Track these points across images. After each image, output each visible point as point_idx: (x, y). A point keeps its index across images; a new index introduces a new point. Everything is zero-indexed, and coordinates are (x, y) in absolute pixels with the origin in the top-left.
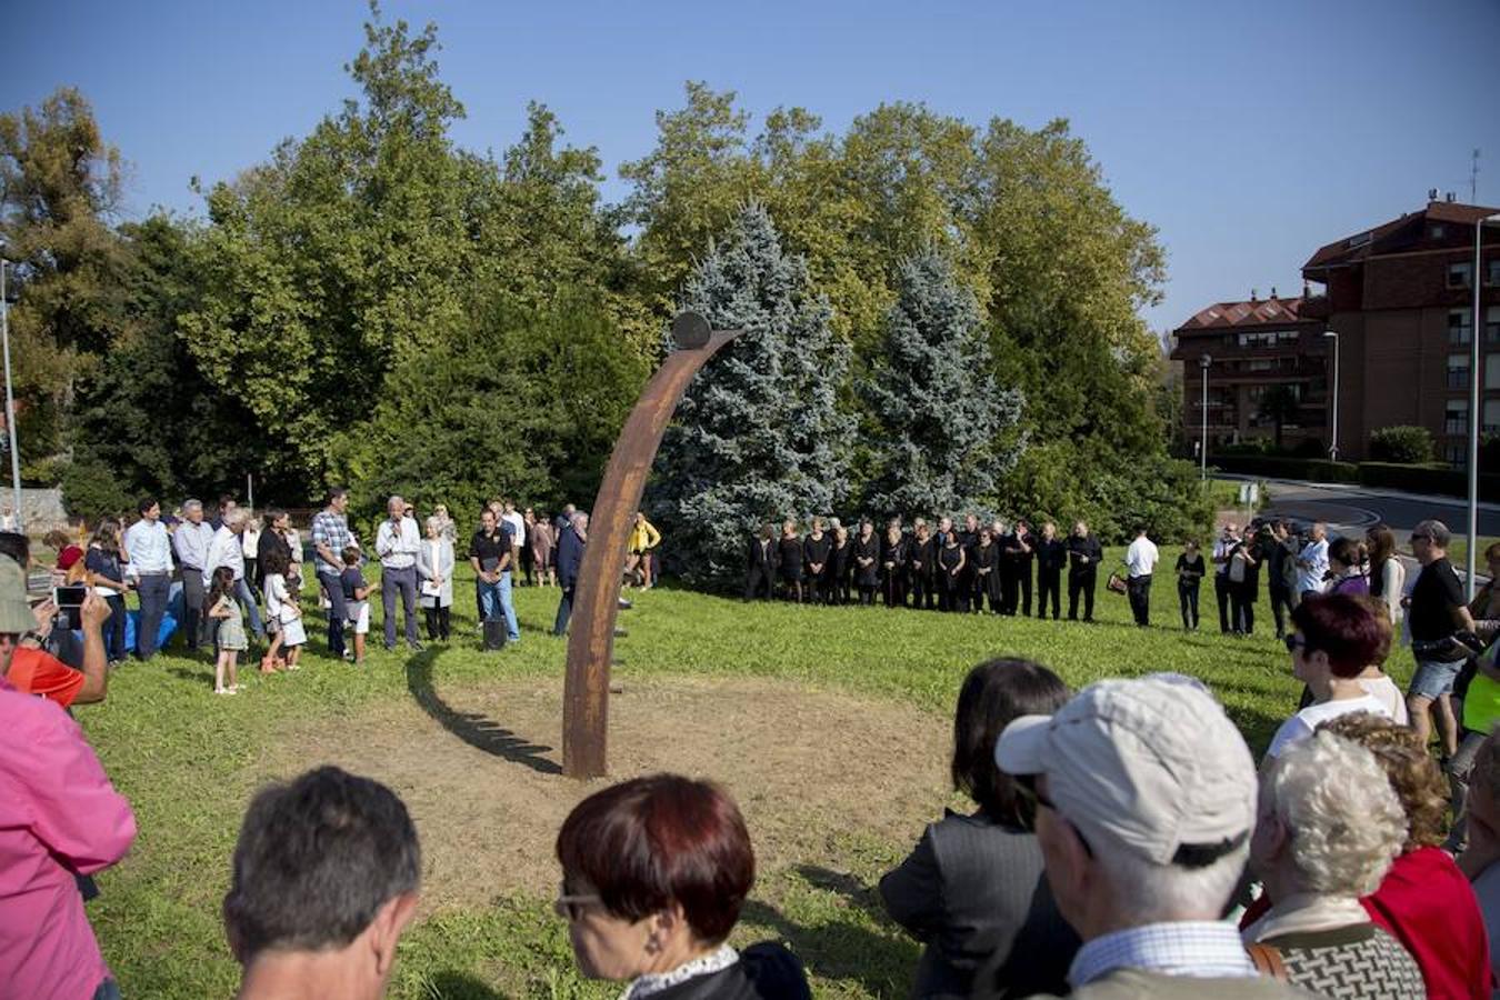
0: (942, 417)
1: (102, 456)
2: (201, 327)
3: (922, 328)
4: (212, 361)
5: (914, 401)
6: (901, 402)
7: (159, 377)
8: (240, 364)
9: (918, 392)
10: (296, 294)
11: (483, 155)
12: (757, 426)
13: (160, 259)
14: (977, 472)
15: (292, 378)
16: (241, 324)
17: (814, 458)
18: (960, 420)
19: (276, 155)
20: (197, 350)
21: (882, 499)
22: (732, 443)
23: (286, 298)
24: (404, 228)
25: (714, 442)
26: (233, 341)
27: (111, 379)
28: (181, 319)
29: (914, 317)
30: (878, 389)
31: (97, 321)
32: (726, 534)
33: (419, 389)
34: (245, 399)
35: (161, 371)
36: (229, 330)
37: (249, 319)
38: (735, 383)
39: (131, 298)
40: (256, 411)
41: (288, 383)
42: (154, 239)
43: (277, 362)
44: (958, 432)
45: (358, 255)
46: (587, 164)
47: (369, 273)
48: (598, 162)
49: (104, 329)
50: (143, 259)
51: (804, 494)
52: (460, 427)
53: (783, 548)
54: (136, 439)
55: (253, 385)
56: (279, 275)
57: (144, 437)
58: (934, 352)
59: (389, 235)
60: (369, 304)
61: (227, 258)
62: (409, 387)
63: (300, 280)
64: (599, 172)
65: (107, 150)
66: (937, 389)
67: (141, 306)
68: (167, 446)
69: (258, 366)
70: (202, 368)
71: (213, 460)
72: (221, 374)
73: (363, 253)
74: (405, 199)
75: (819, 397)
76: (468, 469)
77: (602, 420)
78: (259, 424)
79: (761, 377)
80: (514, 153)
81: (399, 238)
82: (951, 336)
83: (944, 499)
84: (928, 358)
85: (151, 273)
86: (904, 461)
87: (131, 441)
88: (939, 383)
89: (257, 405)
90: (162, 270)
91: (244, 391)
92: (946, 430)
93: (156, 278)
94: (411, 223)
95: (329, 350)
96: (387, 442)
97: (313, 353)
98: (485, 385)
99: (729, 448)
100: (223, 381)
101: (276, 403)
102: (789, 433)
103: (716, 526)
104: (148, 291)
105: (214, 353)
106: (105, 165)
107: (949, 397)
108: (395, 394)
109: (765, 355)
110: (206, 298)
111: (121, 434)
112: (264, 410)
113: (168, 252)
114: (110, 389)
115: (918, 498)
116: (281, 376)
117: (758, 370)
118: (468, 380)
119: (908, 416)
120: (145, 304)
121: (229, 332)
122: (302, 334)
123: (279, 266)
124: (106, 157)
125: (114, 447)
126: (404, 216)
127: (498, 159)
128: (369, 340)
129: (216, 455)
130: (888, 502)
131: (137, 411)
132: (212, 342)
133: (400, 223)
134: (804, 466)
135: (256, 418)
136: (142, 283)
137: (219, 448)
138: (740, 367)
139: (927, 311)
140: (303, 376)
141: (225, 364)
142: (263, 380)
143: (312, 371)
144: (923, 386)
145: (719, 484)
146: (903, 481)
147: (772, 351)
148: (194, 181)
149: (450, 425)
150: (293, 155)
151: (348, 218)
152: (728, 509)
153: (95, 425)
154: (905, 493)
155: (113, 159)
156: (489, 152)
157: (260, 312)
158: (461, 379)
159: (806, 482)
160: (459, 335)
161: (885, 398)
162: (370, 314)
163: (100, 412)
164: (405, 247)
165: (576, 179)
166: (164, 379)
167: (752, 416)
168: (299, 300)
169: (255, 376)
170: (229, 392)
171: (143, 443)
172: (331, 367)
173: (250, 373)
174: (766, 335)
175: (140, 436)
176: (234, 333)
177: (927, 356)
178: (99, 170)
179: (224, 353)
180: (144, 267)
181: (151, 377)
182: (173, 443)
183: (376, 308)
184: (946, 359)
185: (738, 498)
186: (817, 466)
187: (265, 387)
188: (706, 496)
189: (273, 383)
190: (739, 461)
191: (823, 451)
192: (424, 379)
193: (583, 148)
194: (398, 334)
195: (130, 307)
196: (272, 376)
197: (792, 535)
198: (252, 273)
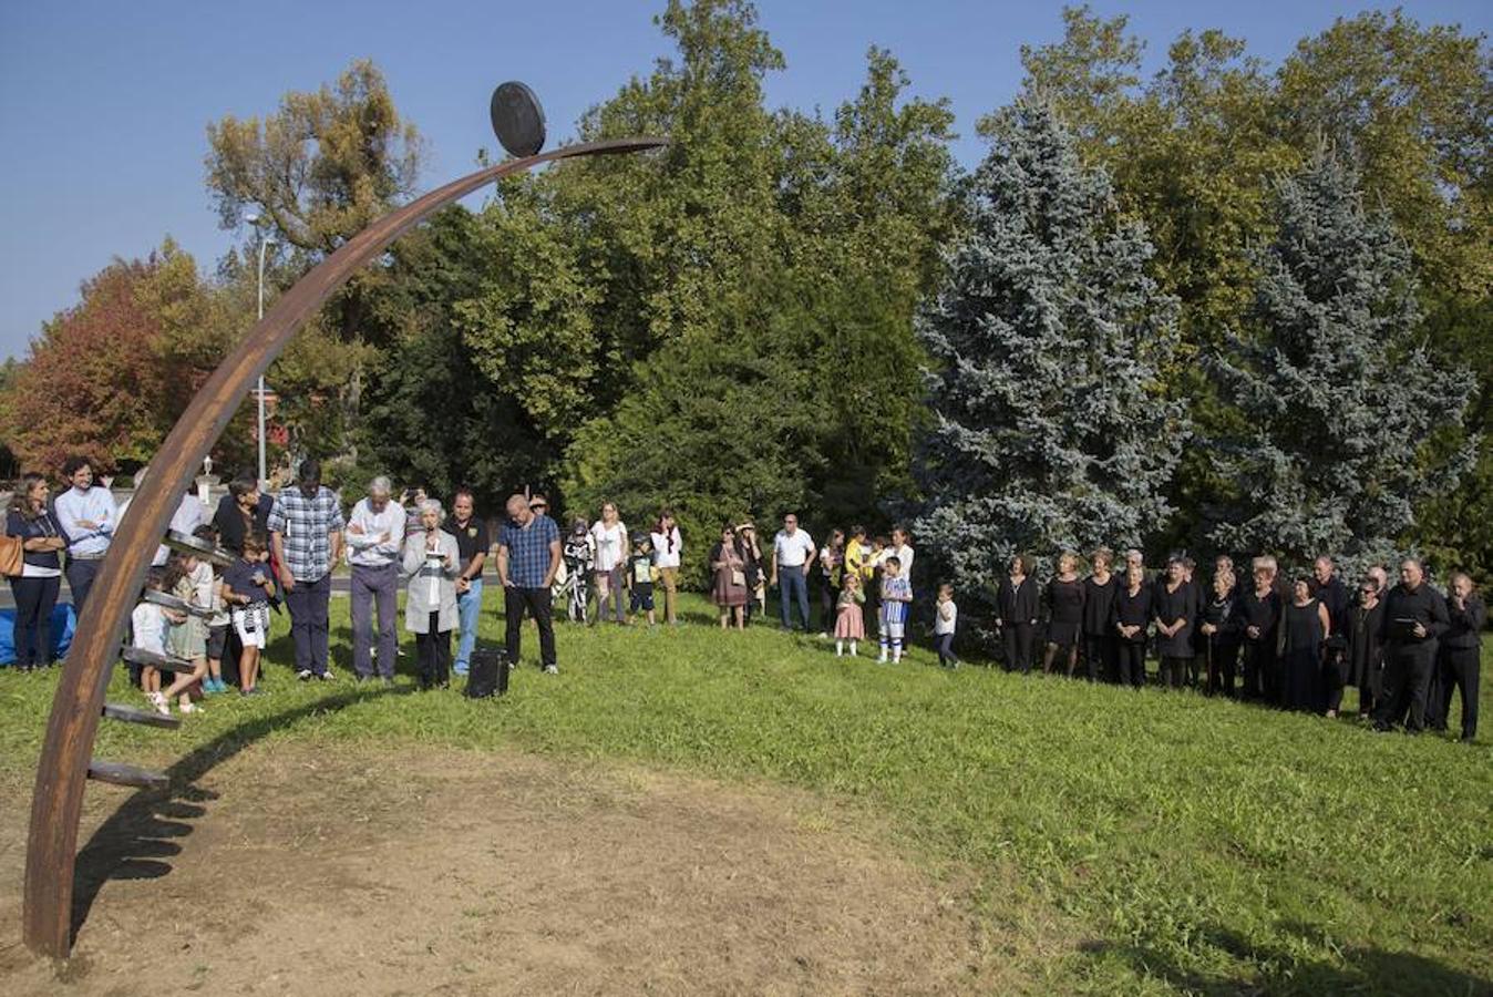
0: (1324, 405)
1: (383, 459)
2: (477, 316)
3: (1304, 275)
4: (486, 352)
5: (1282, 383)
6: (1263, 386)
7: (440, 372)
8: (517, 357)
9: (1289, 370)
10: (580, 278)
11: (809, 114)
12: (1019, 412)
13: (453, 244)
14: (1386, 496)
15: (571, 374)
16: (519, 312)
17: (1113, 465)
18: (1360, 415)
19: (580, 125)
20: (471, 341)
21: (1228, 532)
22: (984, 435)
23: (566, 281)
24: (698, 198)
25: (956, 434)
26: (510, 330)
27: (396, 375)
28: (457, 306)
29: (1291, 259)
30: (1229, 367)
31: (384, 311)
32: (969, 567)
33: (669, 380)
34: (521, 397)
35: (442, 366)
36: (505, 319)
37: (531, 306)
38: (987, 348)
39: (422, 287)
40: (532, 411)
41: (564, 381)
42: (450, 223)
43: (560, 357)
44: (1354, 432)
45: (646, 229)
46: (937, 120)
47: (659, 250)
48: (951, 118)
49: (390, 321)
50: (438, 243)
51: (1091, 515)
52: (711, 426)
53: (1055, 596)
54: (414, 442)
55: (531, 381)
56: (563, 256)
57: (423, 439)
58: (1320, 309)
59: (683, 207)
60: (657, 287)
61: (509, 236)
62: (660, 379)
63: (584, 261)
64: (950, 129)
65: (403, 127)
66: (1320, 366)
67: (431, 297)
68: (446, 452)
69: (536, 360)
70: (475, 360)
71: (491, 467)
72: (493, 367)
73: (652, 227)
74: (702, 163)
75: (1114, 369)
76: (711, 477)
77: (882, 421)
78: (537, 427)
79: (1027, 341)
80: (847, 110)
81: (693, 210)
82: (1351, 286)
83: (1324, 535)
84: (1310, 321)
85: (444, 261)
86: (1265, 475)
87: (410, 443)
88: (1327, 358)
89: (533, 404)
90: (454, 256)
91: (521, 390)
92: (1334, 428)
93: (448, 265)
94: (707, 191)
95: (616, 344)
96: (625, 443)
97: (598, 346)
98: (746, 376)
99: (978, 443)
100: (496, 376)
101: (554, 404)
102: (1069, 422)
103: (956, 556)
104: (437, 279)
105: (487, 344)
106: (401, 141)
107: (1342, 377)
108: (644, 386)
109: (1032, 308)
110: (486, 284)
111: (402, 437)
112: (540, 410)
113: (462, 238)
114: (397, 385)
115: (1284, 532)
116: (560, 371)
117: (1023, 331)
118: (728, 369)
119: (1273, 407)
120: (436, 293)
121: (504, 321)
122: (583, 322)
123: (563, 246)
124: (403, 133)
125: (394, 449)
126: (700, 184)
127: (828, 119)
128: (654, 329)
129: (494, 462)
130: (1237, 537)
131: (416, 410)
132: (486, 332)
133: (695, 192)
134: (1095, 474)
135: (533, 420)
136: (434, 271)
137: (497, 454)
138: (997, 325)
139: (1312, 249)
140: (584, 372)
141: (499, 356)
142: (543, 377)
143: (597, 367)
144: (1299, 361)
145: (970, 497)
146: (1263, 506)
147: (1043, 300)
148: (481, 152)
149: (701, 424)
150: (596, 123)
151: (640, 190)
152: (975, 531)
153: (381, 424)
154: (1263, 523)
155: (409, 136)
156: (818, 111)
157: (540, 297)
158: (719, 369)
159: (1095, 497)
160: (726, 316)
161: (1239, 379)
162: (659, 300)
163: (384, 411)
164: (698, 218)
165: (922, 138)
166: (447, 374)
167: (1012, 396)
168: (582, 284)
169: (533, 372)
170: (505, 389)
171: (422, 446)
172: (617, 363)
173: (528, 369)
174: (1036, 279)
175: (419, 437)
176: (512, 323)
177: (1306, 315)
178: (395, 150)
179: (498, 345)
180: (438, 253)
181: (431, 373)
182: (453, 447)
183: (665, 292)
184: (1339, 320)
185: (996, 518)
186: (1117, 476)
187: (543, 383)
188: (949, 513)
189: (552, 380)
190: (994, 461)
191: (1128, 454)
192: (677, 368)
193: (932, 100)
194: (687, 323)
195: (421, 298)
196: (552, 372)
197: (1070, 577)
198: (531, 254)
